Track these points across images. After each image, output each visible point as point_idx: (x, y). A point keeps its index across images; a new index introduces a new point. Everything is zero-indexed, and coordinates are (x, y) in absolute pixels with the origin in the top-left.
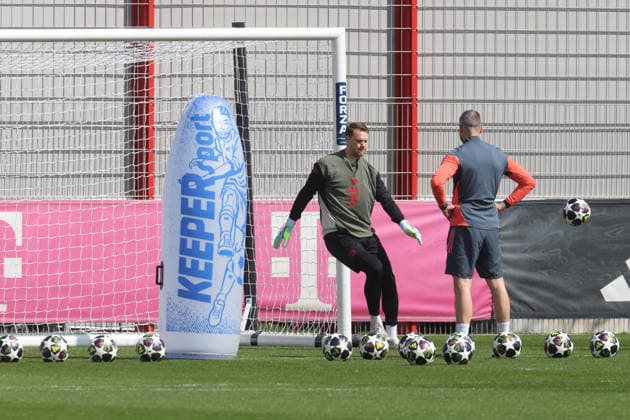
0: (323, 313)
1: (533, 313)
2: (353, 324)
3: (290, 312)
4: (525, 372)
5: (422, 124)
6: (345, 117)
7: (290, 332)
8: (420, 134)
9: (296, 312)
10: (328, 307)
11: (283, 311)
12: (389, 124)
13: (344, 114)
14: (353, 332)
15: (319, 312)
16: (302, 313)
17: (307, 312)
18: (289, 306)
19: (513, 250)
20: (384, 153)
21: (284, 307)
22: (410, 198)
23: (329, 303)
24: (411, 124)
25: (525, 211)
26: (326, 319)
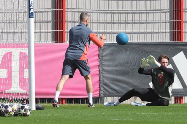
0: (22, 94)
1: (118, 94)
2: (36, 99)
3: (8, 94)
4: (115, 121)
5: (68, 9)
6: (32, 5)
7: (7, 103)
8: (66, 13)
9: (10, 94)
10: (24, 91)
11: (5, 93)
12: (53, 8)
13: (32, 4)
14: (36, 103)
15: (20, 94)
16: (13, 94)
17: (15, 94)
18: (7, 91)
19: (109, 66)
20: (50, 22)
21: (5, 91)
22: (62, 42)
23: (25, 89)
24: (62, 8)
25: (115, 48)
26: (24, 97)
